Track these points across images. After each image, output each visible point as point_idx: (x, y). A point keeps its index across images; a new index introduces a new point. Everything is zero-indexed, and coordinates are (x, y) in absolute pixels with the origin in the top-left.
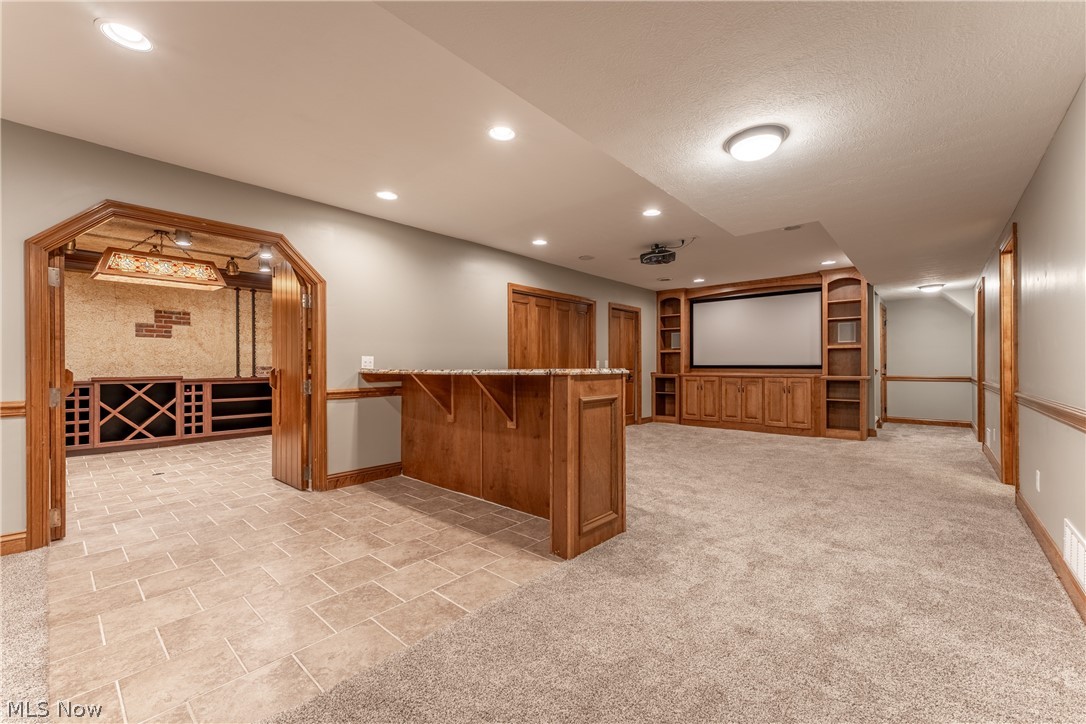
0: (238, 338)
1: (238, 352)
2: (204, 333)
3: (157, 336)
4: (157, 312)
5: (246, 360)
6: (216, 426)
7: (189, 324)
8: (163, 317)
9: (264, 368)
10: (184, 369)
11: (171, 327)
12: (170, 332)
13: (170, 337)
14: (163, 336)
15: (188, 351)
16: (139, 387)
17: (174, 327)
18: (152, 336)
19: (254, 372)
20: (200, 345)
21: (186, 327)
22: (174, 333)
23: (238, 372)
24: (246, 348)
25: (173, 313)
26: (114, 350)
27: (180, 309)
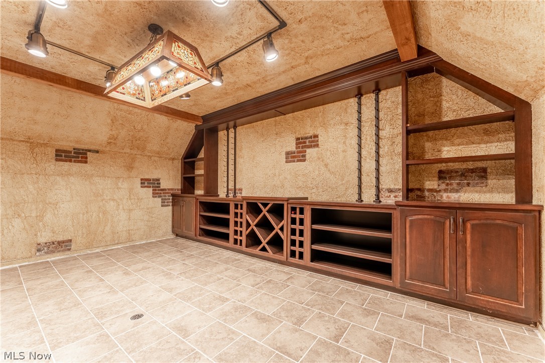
0: (360, 154)
1: (360, 170)
2: (329, 153)
3: (298, 161)
4: (298, 139)
5: (369, 180)
6: (317, 256)
7: (317, 146)
8: (300, 143)
9: (390, 191)
10: (314, 191)
11: (305, 151)
12: (304, 156)
13: (304, 161)
14: (301, 161)
15: (317, 172)
16: (265, 205)
17: (308, 151)
18: (294, 161)
19: (378, 196)
20: (326, 165)
21: (316, 149)
22: (307, 157)
23: (360, 194)
24: (369, 165)
25: (306, 138)
26: (275, 175)
27: (311, 134)
